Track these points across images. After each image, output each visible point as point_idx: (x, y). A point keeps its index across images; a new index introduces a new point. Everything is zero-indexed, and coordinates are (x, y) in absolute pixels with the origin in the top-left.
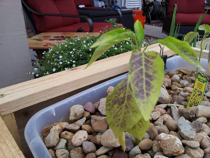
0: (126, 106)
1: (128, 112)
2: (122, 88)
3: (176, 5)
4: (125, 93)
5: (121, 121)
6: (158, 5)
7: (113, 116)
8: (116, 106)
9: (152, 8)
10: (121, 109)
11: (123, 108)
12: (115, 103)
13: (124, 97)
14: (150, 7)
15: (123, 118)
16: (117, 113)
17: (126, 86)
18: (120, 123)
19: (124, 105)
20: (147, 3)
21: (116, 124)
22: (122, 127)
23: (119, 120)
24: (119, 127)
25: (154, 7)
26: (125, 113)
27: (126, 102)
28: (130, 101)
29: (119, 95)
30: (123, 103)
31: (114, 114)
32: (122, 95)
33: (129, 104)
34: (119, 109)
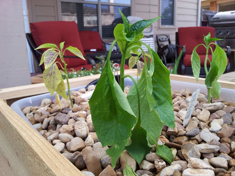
0: (53, 77)
1: (54, 80)
2: (51, 69)
3: (184, 47)
4: (52, 71)
5: (52, 85)
6: (174, 48)
7: (47, 82)
8: (48, 77)
9: (166, 51)
10: (51, 78)
11: (52, 78)
12: (48, 75)
13: (52, 72)
14: (165, 51)
15: (53, 84)
16: (49, 81)
17: (52, 68)
18: (52, 86)
19: (52, 76)
20: (162, 47)
21: (50, 87)
22: (53, 89)
23: (51, 84)
24: (52, 89)
25: (169, 50)
26: (53, 81)
27: (53, 75)
28: (55, 75)
29: (49, 72)
30: (51, 75)
31: (48, 81)
32: (51, 72)
33: (55, 76)
34: (50, 79)
